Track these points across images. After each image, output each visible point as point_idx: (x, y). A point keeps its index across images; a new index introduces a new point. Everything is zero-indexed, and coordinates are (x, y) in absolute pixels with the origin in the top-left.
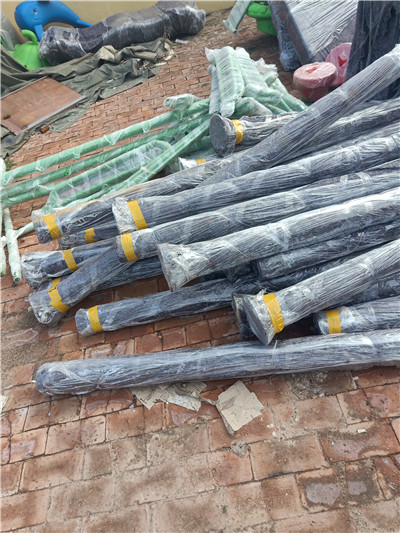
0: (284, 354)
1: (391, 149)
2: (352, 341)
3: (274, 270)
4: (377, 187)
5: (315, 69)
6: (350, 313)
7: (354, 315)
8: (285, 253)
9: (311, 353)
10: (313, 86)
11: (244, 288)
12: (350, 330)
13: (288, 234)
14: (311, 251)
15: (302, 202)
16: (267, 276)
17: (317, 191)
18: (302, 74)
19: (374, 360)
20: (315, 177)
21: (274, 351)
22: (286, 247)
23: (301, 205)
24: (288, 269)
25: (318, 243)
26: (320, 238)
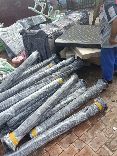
0: (21, 152)
1: (38, 78)
2: (40, 138)
3: (13, 123)
4: (37, 89)
5: (17, 58)
6: (38, 128)
7: (39, 128)
8: (15, 116)
9: (29, 147)
10: (18, 63)
11: (5, 132)
12: (39, 134)
13: (14, 111)
14: (23, 113)
15: (17, 99)
16: (11, 126)
17: (21, 94)
18: (14, 60)
19: (47, 141)
20: (20, 90)
21: (17, 152)
22: (14, 115)
23: (17, 100)
24: (17, 121)
25: (25, 110)
26: (24, 108)
